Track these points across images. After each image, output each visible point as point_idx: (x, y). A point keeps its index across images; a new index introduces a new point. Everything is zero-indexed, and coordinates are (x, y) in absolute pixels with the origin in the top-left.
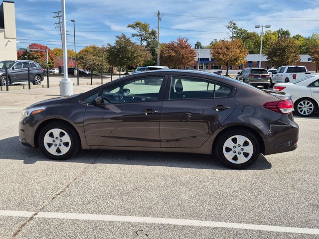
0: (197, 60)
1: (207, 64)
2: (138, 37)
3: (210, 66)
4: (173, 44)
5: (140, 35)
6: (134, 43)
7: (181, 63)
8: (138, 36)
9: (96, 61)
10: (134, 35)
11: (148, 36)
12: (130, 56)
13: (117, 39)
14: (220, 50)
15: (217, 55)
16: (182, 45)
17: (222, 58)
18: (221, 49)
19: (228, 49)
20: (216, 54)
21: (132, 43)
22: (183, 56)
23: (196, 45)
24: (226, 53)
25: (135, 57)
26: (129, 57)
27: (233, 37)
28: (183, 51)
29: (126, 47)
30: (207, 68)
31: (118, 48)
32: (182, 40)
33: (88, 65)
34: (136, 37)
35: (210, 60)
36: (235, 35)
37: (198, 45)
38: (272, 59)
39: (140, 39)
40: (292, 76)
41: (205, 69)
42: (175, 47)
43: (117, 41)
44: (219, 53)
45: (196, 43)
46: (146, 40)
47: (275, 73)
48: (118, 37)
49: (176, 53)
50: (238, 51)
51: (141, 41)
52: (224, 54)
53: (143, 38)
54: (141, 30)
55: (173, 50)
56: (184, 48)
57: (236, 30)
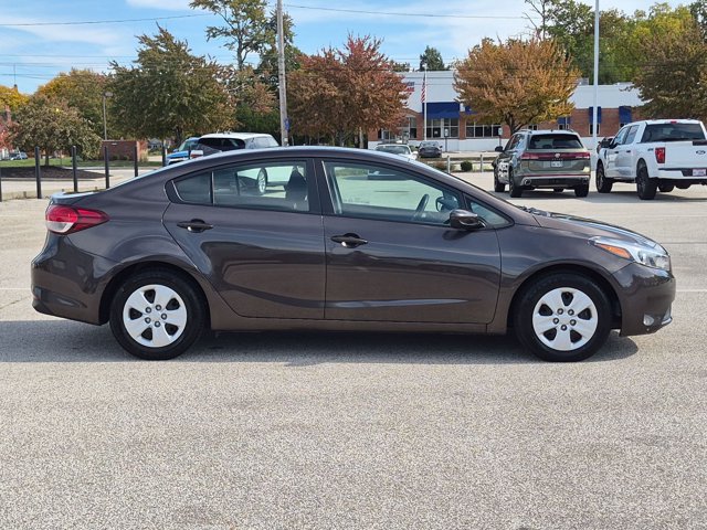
0: (419, 110)
1: (454, 122)
2: (231, 39)
3: (462, 127)
4: (330, 57)
5: (235, 32)
6: (201, 60)
7: (358, 119)
8: (227, 34)
9: (55, 124)
10: (213, 32)
11: (263, 32)
12: (185, 101)
13: (145, 48)
14: (483, 76)
15: (476, 90)
16: (361, 60)
17: (493, 99)
18: (488, 70)
19: (511, 70)
20: (473, 89)
21: (190, 59)
22: (365, 99)
23: (424, 59)
24: (506, 83)
25: (203, 104)
26: (182, 106)
27: (544, 27)
28: (360, 82)
29: (172, 73)
30: (454, 134)
31: (147, 74)
32: (361, 45)
33: (27, 136)
34: (222, 39)
35: (462, 109)
36: (550, 23)
37: (432, 61)
38: (656, 100)
39: (236, 45)
40: (653, 153)
41: (446, 138)
42: (337, 69)
43: (142, 54)
44: (482, 85)
45: (423, 53)
46: (255, 47)
47: (613, 146)
48: (144, 39)
49: (342, 89)
50: (543, 77)
51: (239, 51)
52: (500, 87)
53: (245, 39)
54: (236, 15)
55: (329, 77)
56: (365, 71)
57: (554, 7)
